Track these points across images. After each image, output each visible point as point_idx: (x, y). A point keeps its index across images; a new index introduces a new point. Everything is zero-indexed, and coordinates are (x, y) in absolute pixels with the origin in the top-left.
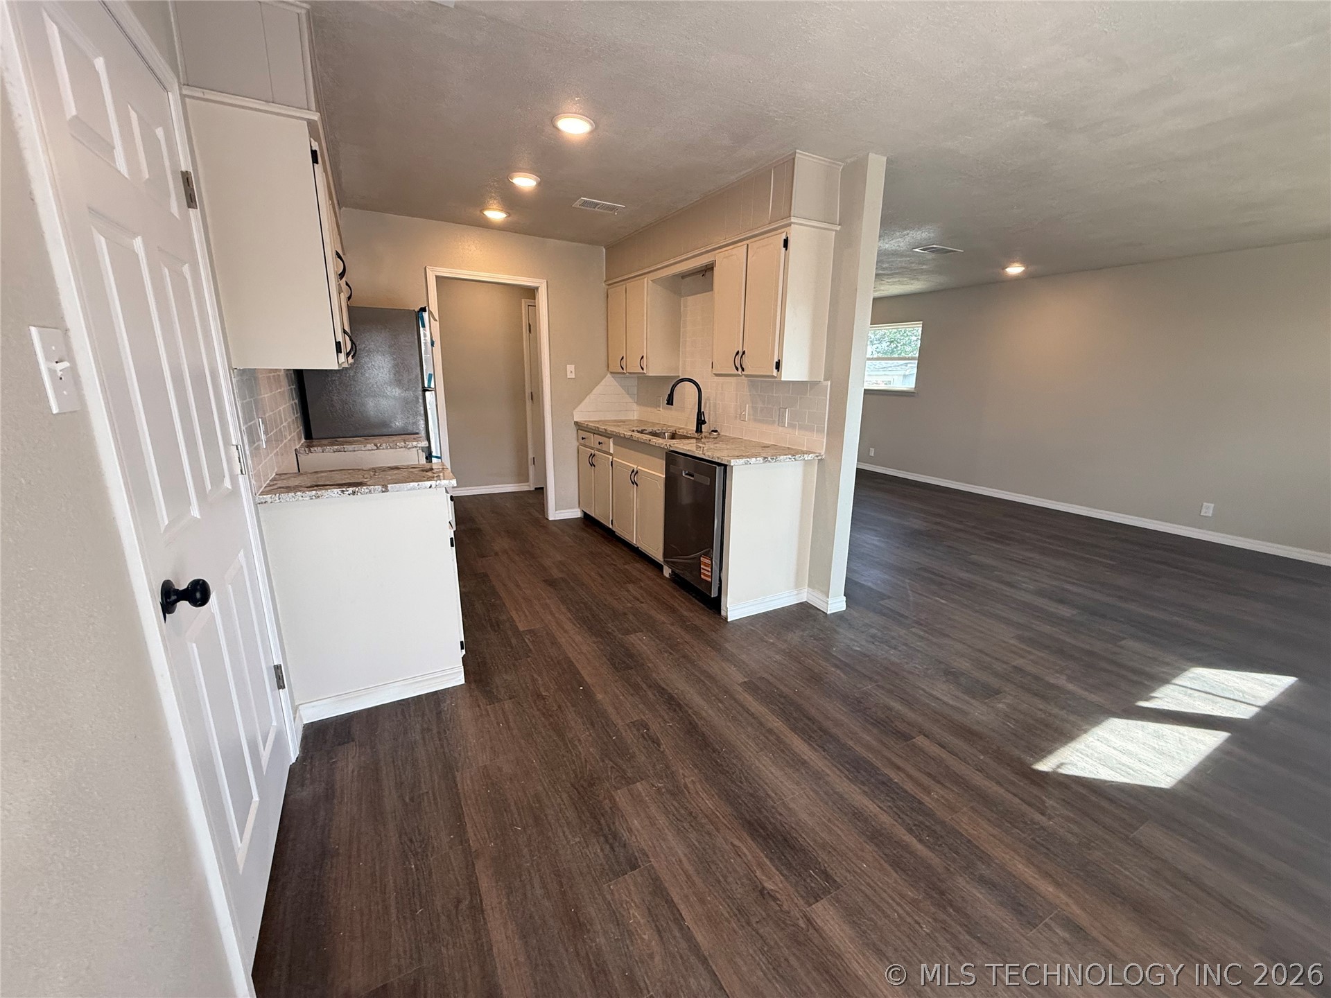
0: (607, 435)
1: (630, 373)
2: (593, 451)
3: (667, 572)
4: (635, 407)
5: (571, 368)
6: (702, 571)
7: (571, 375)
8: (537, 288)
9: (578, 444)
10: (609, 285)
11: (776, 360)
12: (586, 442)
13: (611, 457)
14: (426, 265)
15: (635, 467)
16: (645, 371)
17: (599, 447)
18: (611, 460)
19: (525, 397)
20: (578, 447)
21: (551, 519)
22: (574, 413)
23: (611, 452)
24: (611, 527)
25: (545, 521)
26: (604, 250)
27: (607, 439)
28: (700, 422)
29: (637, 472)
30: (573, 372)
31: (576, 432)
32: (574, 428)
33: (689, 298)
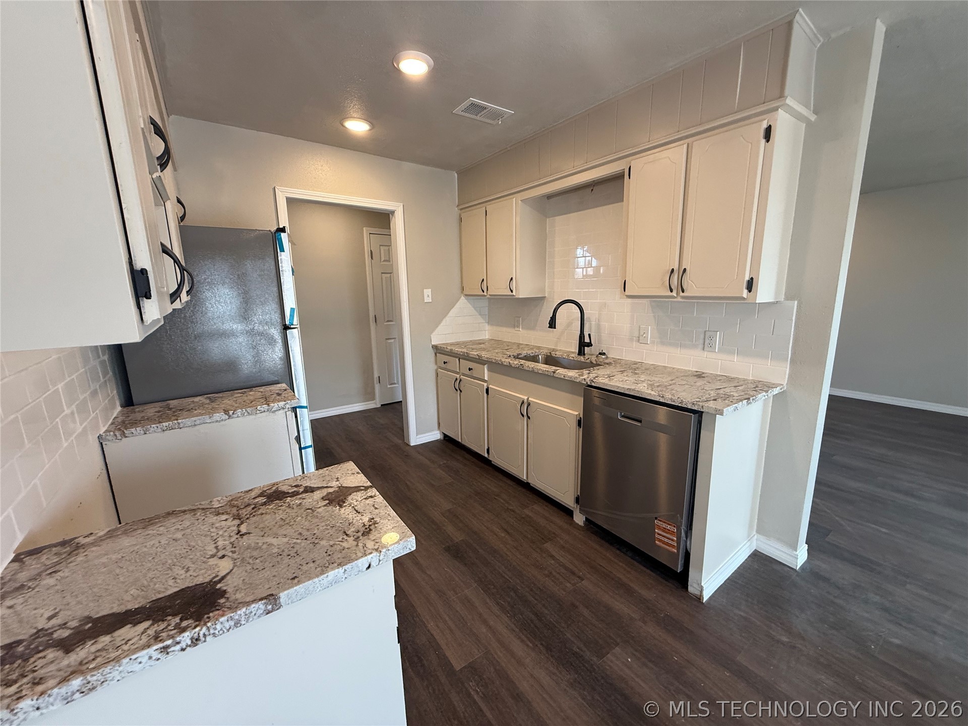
0: (480, 361)
1: (490, 295)
2: (458, 376)
3: (579, 519)
4: (487, 327)
5: (428, 292)
6: (657, 536)
7: (428, 299)
8: (393, 212)
9: (435, 367)
10: (461, 209)
11: (747, 278)
12: (448, 366)
13: (485, 384)
14: (275, 185)
15: (526, 398)
16: (514, 293)
17: (468, 372)
18: (485, 387)
19: (369, 320)
20: (436, 370)
21: (412, 444)
22: (432, 336)
23: (486, 378)
24: (486, 455)
25: (407, 448)
26: (456, 175)
27: (481, 366)
28: (583, 345)
29: (529, 405)
30: (430, 296)
31: (434, 354)
32: (431, 352)
33: (556, 218)
